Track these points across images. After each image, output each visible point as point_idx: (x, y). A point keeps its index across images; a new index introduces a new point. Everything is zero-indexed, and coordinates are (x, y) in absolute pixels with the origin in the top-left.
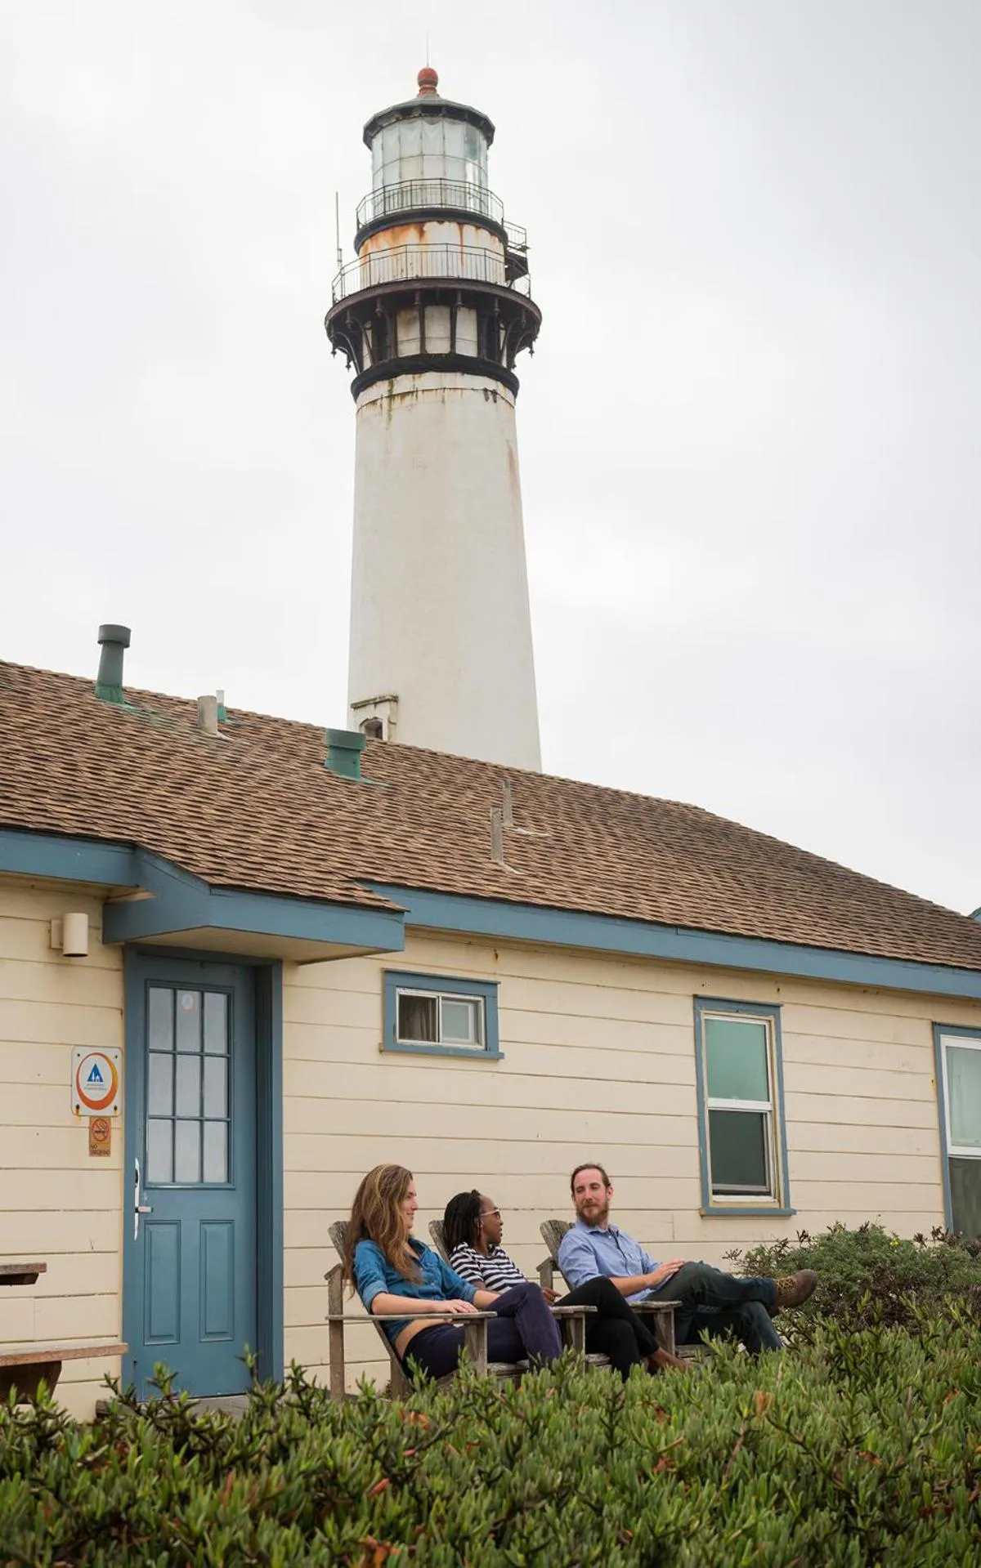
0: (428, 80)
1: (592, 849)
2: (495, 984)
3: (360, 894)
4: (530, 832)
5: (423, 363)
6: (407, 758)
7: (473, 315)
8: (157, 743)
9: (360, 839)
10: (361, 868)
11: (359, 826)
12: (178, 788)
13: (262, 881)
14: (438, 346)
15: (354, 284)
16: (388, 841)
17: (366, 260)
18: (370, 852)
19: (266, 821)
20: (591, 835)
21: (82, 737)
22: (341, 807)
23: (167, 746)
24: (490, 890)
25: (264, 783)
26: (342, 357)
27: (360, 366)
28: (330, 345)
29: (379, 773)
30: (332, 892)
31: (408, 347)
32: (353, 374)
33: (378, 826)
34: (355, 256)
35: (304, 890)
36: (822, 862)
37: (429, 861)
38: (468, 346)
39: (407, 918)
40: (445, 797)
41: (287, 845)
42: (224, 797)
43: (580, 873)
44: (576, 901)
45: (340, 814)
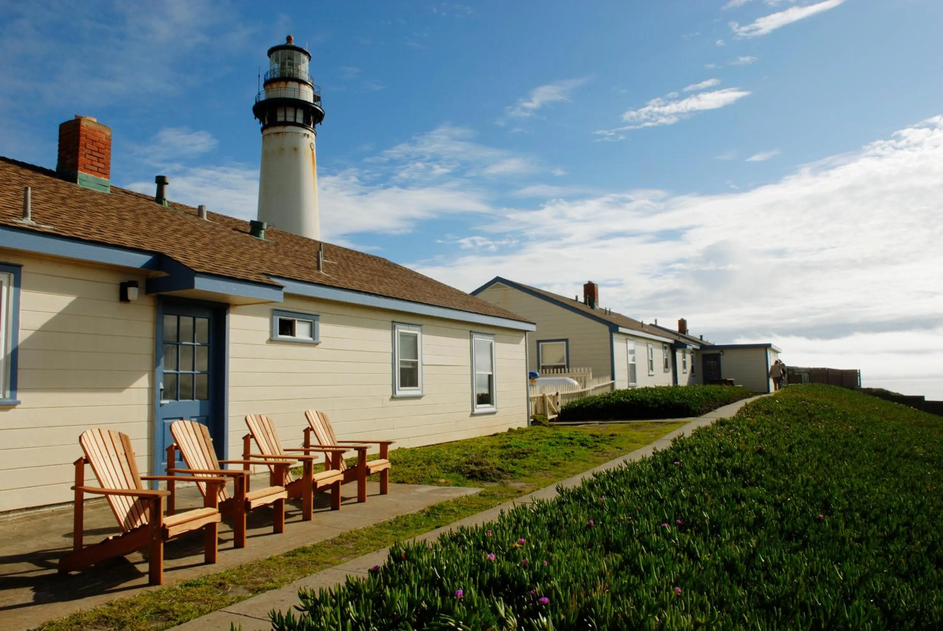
0: (289, 39)
1: (352, 269)
2: (318, 316)
3: (264, 279)
4: (330, 262)
5: (285, 124)
6: (281, 234)
7: (302, 111)
8: (180, 220)
9: (264, 259)
10: (265, 270)
11: (263, 254)
12: (186, 235)
13: (221, 271)
14: (290, 119)
15: (263, 98)
16: (275, 260)
17: (267, 91)
18: (268, 264)
19: (224, 249)
20: (351, 264)
21: (145, 214)
22: (256, 247)
23: (183, 221)
24: (318, 280)
25: (225, 237)
26: (258, 120)
27: (264, 123)
28: (254, 116)
29: (271, 238)
30: (252, 278)
31: (280, 119)
32: (262, 125)
33: (272, 255)
34: (263, 89)
35: (240, 276)
36: (427, 278)
37: (292, 269)
38: (300, 120)
39: (284, 290)
40: (297, 248)
41: (232, 259)
42: (206, 240)
43: (350, 276)
44: (350, 286)
45: (256, 250)
